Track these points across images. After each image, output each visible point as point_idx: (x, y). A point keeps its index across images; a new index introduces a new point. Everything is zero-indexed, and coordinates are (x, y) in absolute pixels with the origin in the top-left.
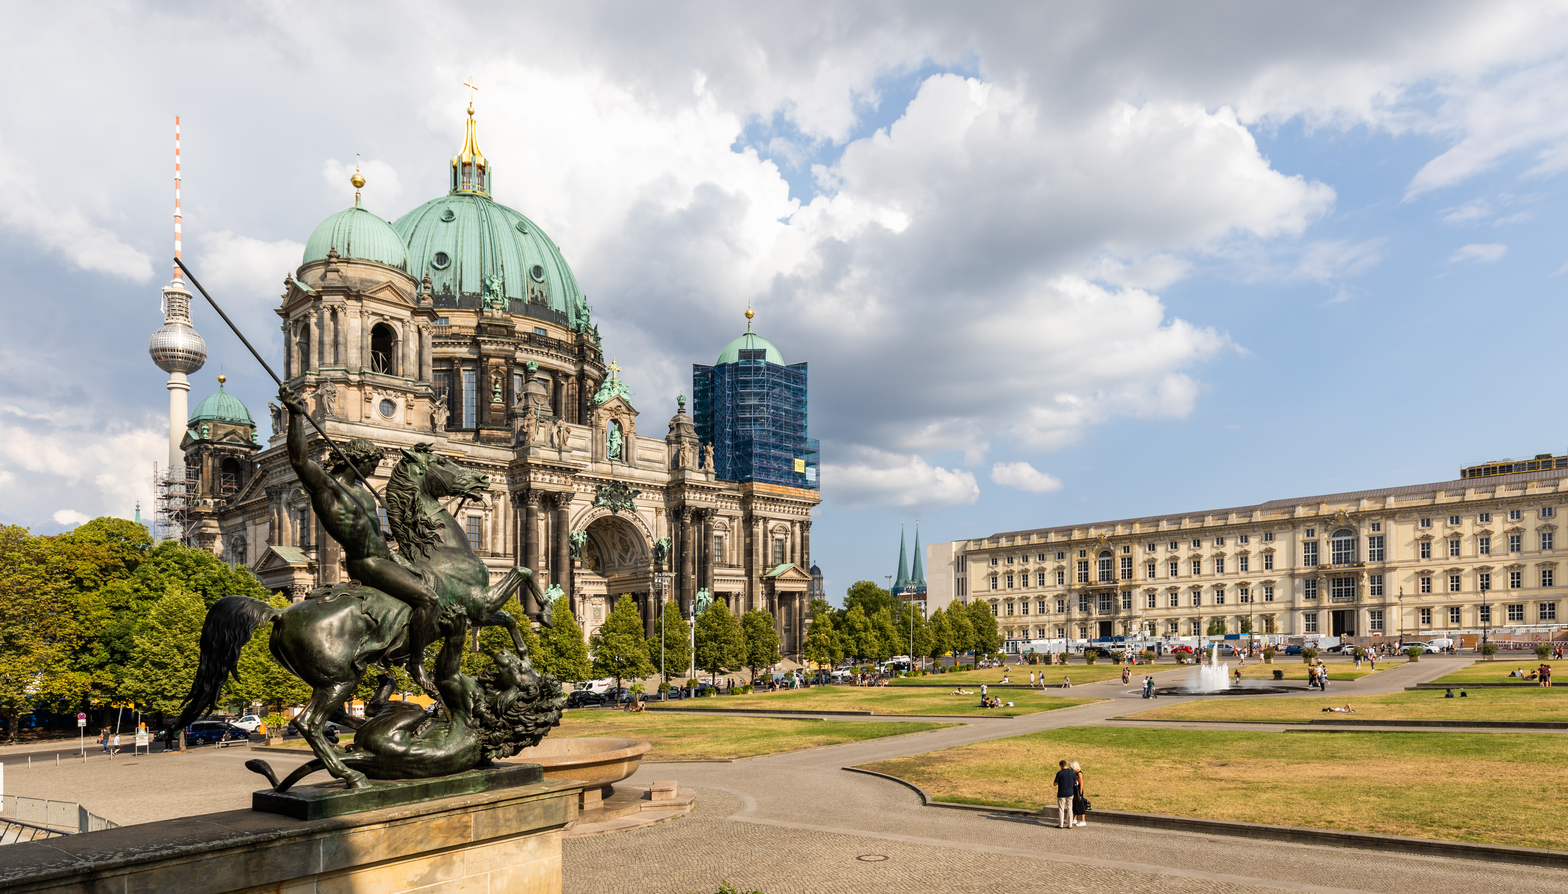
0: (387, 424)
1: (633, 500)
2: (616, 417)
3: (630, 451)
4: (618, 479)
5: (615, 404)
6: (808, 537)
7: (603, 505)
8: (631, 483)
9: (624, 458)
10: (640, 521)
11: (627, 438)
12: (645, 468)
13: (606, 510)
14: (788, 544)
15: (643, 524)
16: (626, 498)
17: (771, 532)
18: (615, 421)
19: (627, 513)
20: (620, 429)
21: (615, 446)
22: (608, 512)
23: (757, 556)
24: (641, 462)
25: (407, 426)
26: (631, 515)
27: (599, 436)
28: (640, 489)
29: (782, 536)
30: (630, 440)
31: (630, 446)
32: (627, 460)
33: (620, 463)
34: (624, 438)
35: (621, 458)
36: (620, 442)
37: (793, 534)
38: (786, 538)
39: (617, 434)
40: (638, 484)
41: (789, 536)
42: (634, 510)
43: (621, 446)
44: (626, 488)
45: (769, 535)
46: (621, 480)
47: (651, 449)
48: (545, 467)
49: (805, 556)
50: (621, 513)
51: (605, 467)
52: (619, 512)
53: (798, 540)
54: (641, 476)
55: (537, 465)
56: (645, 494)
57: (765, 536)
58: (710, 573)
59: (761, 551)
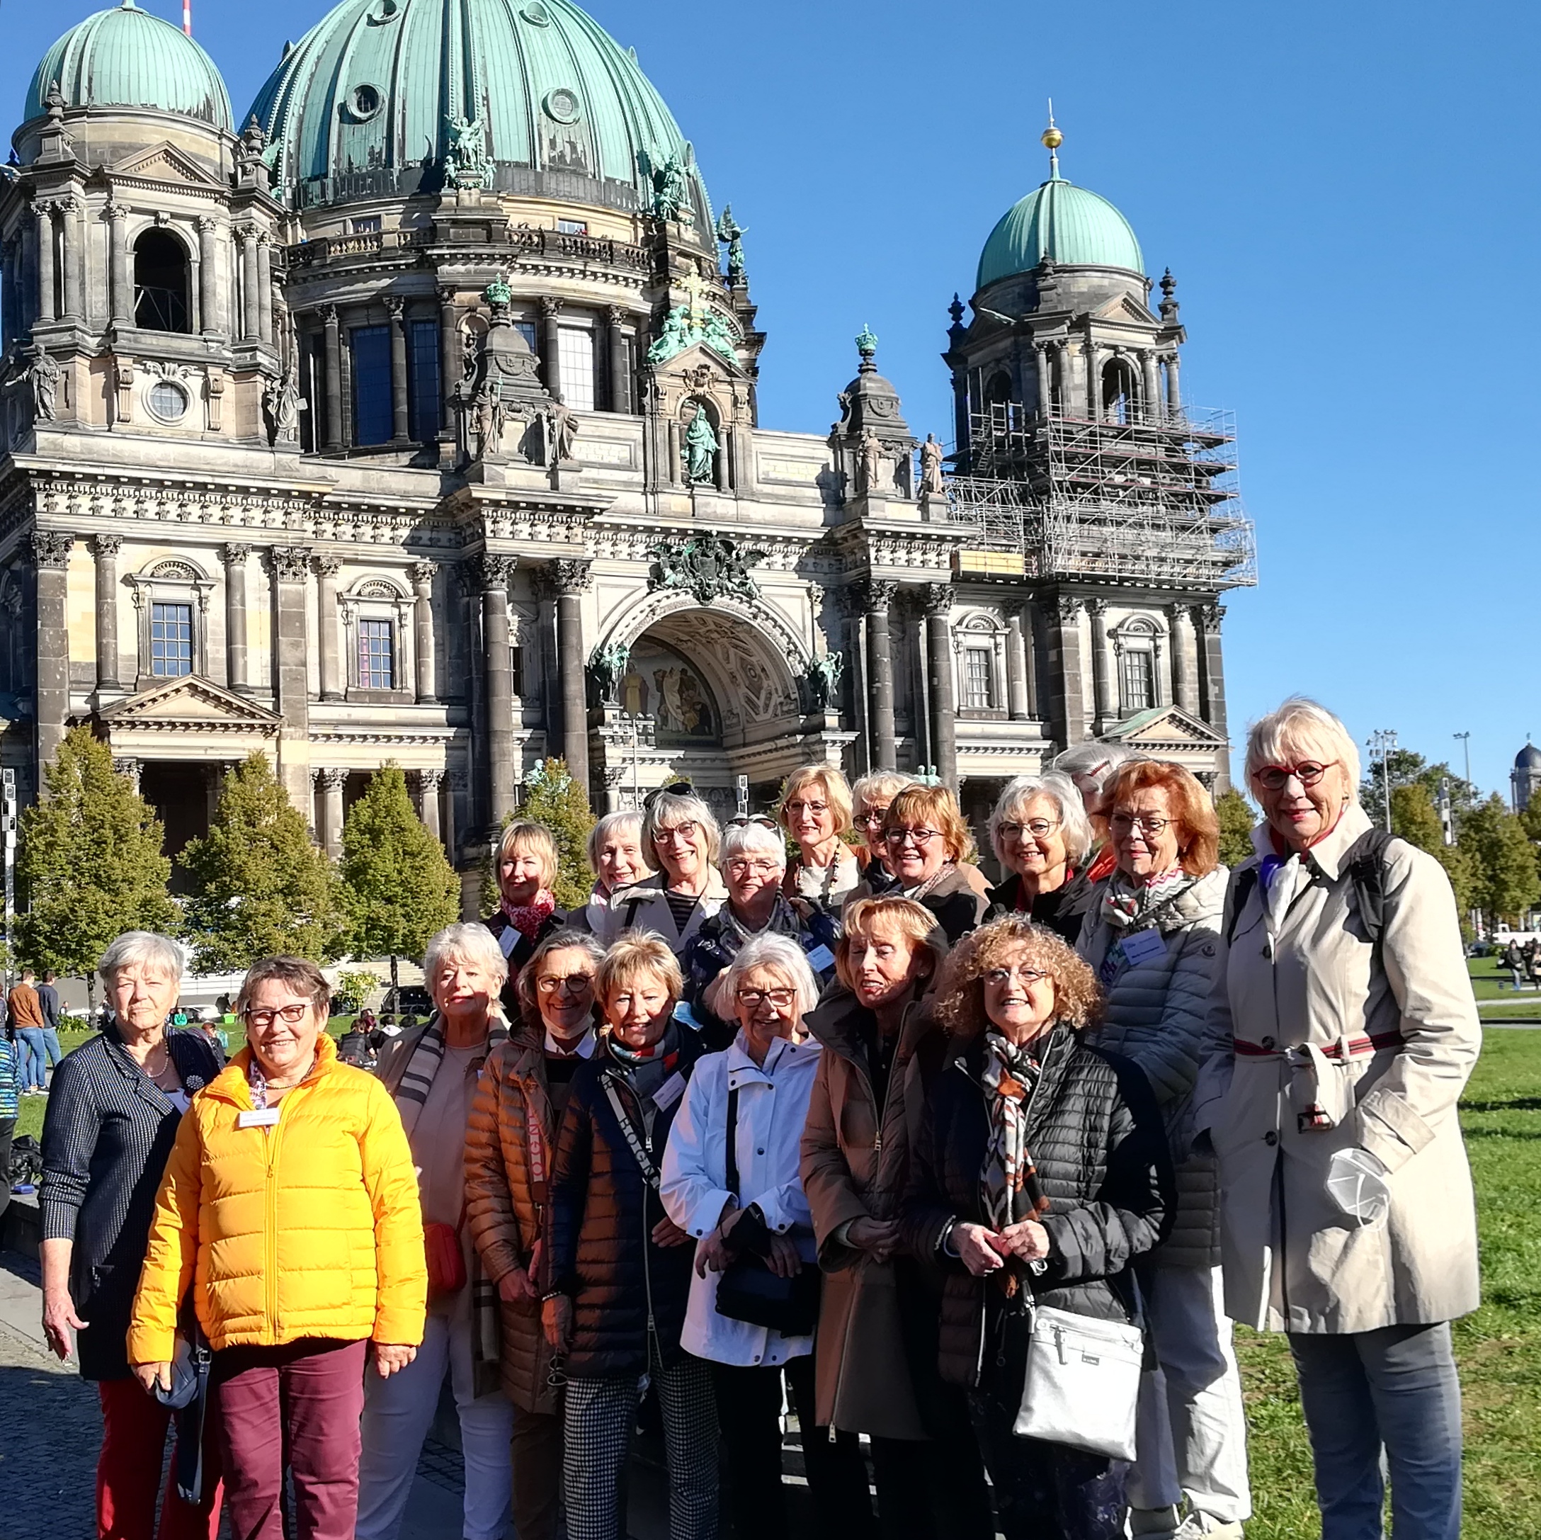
0: (167, 432)
1: (749, 573)
2: (700, 391)
3: (739, 464)
4: (707, 528)
5: (694, 360)
6: (1217, 645)
7: (675, 586)
8: (742, 537)
9: (725, 482)
10: (768, 617)
11: (729, 436)
12: (777, 500)
13: (683, 597)
14: (1164, 661)
15: (776, 624)
16: (730, 568)
17: (1113, 634)
18: (697, 399)
19: (736, 602)
20: (712, 417)
21: (700, 455)
22: (688, 601)
23: (1078, 690)
24: (768, 489)
25: (211, 435)
26: (745, 606)
27: (661, 436)
28: (763, 546)
29: (1145, 644)
30: (738, 441)
31: (739, 453)
32: (732, 486)
33: (713, 492)
34: (724, 438)
35: (717, 482)
36: (712, 445)
37: (1174, 636)
38: (1157, 648)
39: (703, 427)
40: (757, 538)
41: (1164, 642)
42: (749, 595)
43: (716, 456)
44: (729, 548)
45: (1109, 643)
46: (714, 529)
47: (794, 458)
48: (514, 506)
49: (1212, 690)
50: (720, 602)
51: (675, 501)
52: (717, 598)
53: (1189, 651)
54: (768, 517)
55: (496, 504)
56: (778, 559)
57: (1096, 644)
58: (944, 733)
59: (1087, 679)
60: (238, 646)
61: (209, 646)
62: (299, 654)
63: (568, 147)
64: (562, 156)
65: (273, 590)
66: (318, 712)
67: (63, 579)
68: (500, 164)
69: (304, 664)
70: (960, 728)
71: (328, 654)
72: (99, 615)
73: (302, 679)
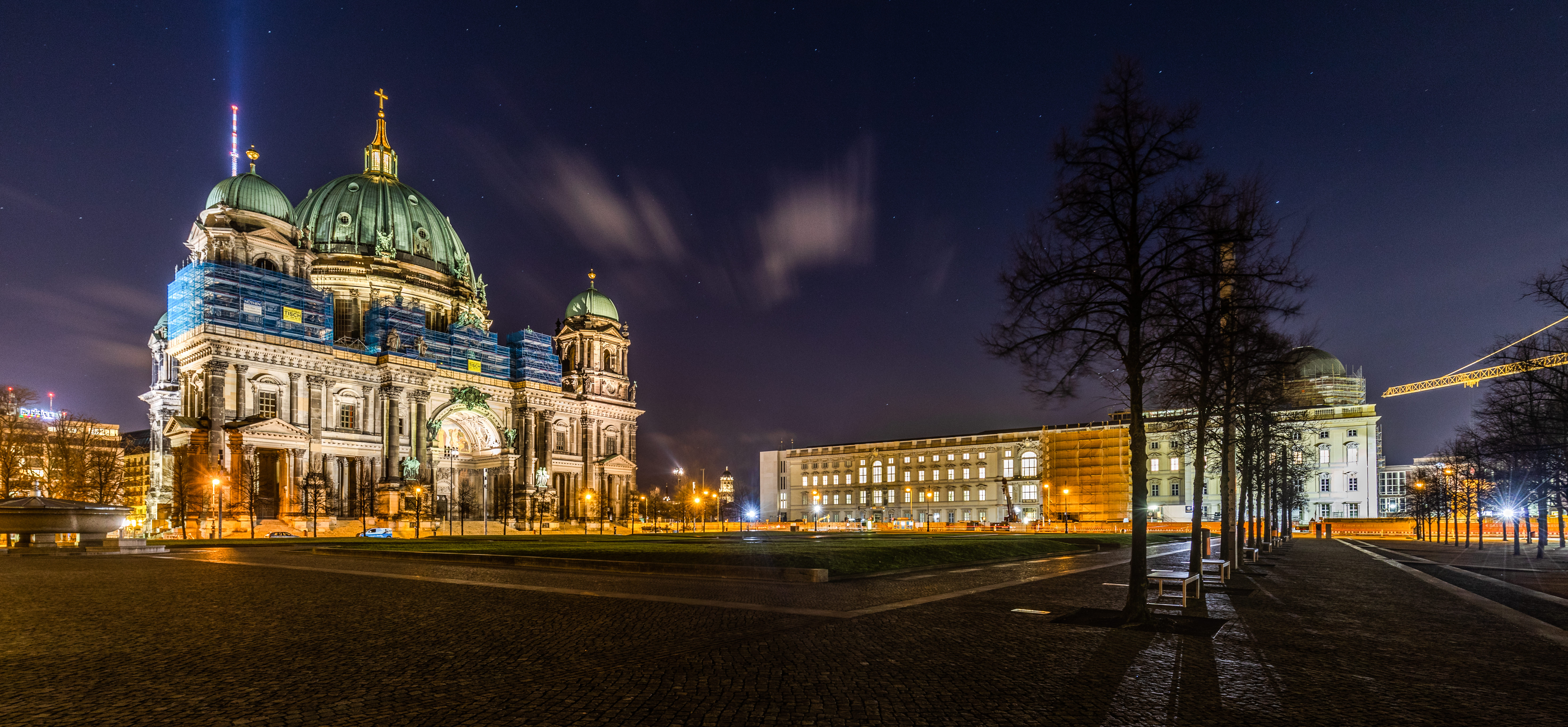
4: (472, 385)
7: (460, 403)
10: (491, 415)
13: (462, 406)
14: (619, 441)
15: (494, 418)
16: (479, 399)
19: (480, 410)
22: (464, 408)
23: (591, 447)
26: (484, 411)
29: (613, 435)
37: (622, 434)
38: (617, 436)
41: (619, 435)
42: (485, 408)
49: (633, 451)
52: (474, 408)
53: (627, 438)
56: (496, 397)
57: (599, 434)
58: (548, 457)
59: (594, 444)
60: (295, 409)
61: (283, 408)
62: (318, 414)
63: (424, 250)
64: (421, 251)
65: (310, 391)
66: (324, 434)
67: (223, 380)
68: (397, 250)
69: (320, 418)
70: (554, 455)
71: (329, 415)
72: (238, 394)
73: (318, 423)
